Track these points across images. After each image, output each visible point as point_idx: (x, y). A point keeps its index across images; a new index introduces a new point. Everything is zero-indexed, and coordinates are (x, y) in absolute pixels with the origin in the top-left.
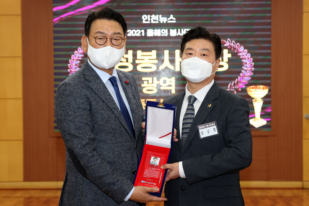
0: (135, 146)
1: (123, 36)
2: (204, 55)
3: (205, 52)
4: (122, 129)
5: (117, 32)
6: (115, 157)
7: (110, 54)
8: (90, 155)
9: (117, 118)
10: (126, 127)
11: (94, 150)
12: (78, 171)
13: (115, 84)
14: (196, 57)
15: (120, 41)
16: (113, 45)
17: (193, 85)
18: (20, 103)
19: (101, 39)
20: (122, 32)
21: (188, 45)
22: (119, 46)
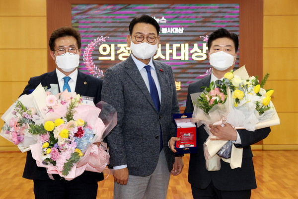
1: (156, 36)
2: (228, 50)
3: (228, 48)
4: (148, 105)
5: (152, 33)
7: (146, 48)
13: (149, 71)
14: (222, 52)
16: (149, 42)
17: (219, 73)
20: (156, 33)
21: (214, 43)
22: (153, 43)
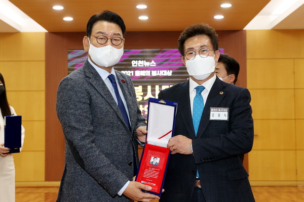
0: (131, 139)
6: (112, 150)
8: (89, 146)
9: (115, 112)
10: (123, 121)
11: (93, 142)
12: (77, 162)
15: (120, 42)
18: (43, 124)
19: (102, 39)
